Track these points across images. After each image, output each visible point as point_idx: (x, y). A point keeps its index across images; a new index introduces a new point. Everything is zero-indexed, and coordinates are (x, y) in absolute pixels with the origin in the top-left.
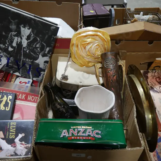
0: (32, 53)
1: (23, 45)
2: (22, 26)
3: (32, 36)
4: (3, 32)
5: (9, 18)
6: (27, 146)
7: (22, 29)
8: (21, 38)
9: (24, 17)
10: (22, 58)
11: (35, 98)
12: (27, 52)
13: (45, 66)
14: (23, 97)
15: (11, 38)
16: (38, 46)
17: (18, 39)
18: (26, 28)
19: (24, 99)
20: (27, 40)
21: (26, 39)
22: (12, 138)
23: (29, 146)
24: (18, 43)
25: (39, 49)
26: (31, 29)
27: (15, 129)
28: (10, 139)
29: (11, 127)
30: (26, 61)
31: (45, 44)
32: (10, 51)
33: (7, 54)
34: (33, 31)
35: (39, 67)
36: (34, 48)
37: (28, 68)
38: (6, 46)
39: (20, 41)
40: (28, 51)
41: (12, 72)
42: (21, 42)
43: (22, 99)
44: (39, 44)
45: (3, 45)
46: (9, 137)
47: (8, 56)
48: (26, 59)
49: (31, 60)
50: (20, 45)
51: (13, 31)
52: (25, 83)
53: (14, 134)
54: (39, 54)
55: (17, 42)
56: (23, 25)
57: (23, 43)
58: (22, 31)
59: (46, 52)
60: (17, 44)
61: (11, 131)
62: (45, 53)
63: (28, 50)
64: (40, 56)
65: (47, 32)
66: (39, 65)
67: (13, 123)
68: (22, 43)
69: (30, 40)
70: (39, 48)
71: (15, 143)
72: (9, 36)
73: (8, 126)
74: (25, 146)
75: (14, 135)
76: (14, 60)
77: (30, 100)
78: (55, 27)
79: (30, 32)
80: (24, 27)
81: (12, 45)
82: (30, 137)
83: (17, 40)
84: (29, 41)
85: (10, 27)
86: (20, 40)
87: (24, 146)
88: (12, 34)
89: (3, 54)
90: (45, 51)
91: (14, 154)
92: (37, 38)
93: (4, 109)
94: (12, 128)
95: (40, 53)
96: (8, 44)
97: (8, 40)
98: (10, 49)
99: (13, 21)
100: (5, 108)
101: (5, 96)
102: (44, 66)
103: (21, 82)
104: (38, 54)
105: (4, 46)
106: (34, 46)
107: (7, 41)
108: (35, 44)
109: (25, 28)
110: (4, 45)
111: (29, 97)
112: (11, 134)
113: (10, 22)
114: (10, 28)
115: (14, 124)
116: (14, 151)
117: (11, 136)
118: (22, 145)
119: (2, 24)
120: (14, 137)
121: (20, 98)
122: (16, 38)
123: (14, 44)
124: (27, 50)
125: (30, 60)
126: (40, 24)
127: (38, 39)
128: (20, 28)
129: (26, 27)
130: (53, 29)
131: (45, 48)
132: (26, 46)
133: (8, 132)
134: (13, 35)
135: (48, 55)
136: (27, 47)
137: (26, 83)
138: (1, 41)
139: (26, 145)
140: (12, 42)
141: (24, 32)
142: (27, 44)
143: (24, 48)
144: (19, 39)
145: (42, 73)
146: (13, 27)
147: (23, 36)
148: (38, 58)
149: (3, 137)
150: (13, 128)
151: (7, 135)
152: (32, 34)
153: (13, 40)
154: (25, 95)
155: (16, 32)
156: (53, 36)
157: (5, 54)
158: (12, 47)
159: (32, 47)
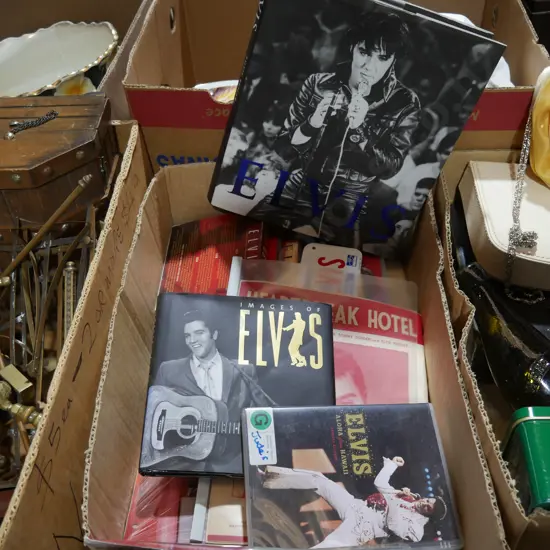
0: (377, 151)
1: (351, 120)
2: (361, 49)
3: (391, 83)
4: (283, 75)
5: (317, 17)
6: (424, 506)
7: (358, 58)
8: (349, 96)
9: (376, 11)
10: (337, 169)
11: (392, 320)
12: (359, 148)
13: (420, 197)
14: (352, 315)
15: (310, 97)
16: (406, 122)
17: (334, 98)
18: (375, 55)
19: (356, 323)
20: (370, 103)
21: (366, 98)
22: (363, 475)
23: (432, 506)
24: (334, 113)
25: (407, 136)
26: (393, 57)
27: (364, 441)
28: (357, 476)
29: (350, 431)
30: (349, 180)
31: (435, 116)
32: (296, 146)
33: (280, 159)
34: (397, 67)
35: (396, 203)
36: (392, 130)
37: (353, 209)
38: (283, 128)
39: (339, 107)
40: (363, 146)
41: (289, 223)
42: (343, 112)
43: (350, 323)
44: (411, 116)
45: (275, 124)
46: (350, 469)
47: (286, 165)
48: (352, 174)
49: (369, 176)
50: (337, 121)
51: (322, 68)
52: (339, 264)
53: (367, 457)
54: (406, 153)
55: (331, 110)
56: (362, 45)
57: (349, 114)
58: (356, 66)
59: (434, 147)
60: (328, 118)
61: (353, 446)
62: (430, 150)
63: (366, 141)
64: (409, 161)
65: (454, 65)
66: (395, 194)
67: (354, 418)
68: (346, 113)
69: (382, 102)
70: (410, 131)
71: (378, 492)
72: (304, 88)
73: (340, 429)
74: (417, 503)
75: (366, 461)
76: (306, 179)
77: (376, 327)
78: (488, 47)
79: (386, 69)
80: (367, 51)
81: (308, 123)
82: (427, 470)
83: (332, 103)
84: (376, 104)
85: (315, 53)
86: (341, 101)
87: (413, 504)
88: (314, 81)
89: (268, 158)
90: (432, 141)
91: (386, 535)
92: (409, 93)
93: (305, 363)
94: (354, 434)
95: (411, 148)
96: (293, 117)
97: (296, 105)
98: (299, 138)
99: (328, 31)
100: (308, 360)
101: (298, 315)
102: (416, 198)
103: (324, 262)
104: (401, 152)
105: (276, 129)
106: (392, 123)
107: (292, 107)
108: (397, 117)
109: (370, 55)
110: (278, 122)
111: (373, 317)
112: (355, 458)
113: (316, 36)
114: (311, 56)
115: (359, 420)
116: (382, 525)
117: (357, 465)
118: (405, 500)
119: (286, 45)
120: (369, 471)
121: (340, 322)
122: (328, 95)
123: (317, 120)
124: (361, 141)
125: (364, 178)
126: (431, 38)
127: (414, 95)
128: (350, 56)
129: (375, 49)
130: (479, 54)
131: (434, 129)
132: (361, 126)
133: (343, 451)
134: (319, 85)
135: (438, 155)
136: (365, 130)
137: (342, 262)
138: (270, 110)
139: (417, 499)
140: (311, 111)
141: (363, 71)
142: (367, 116)
143: (353, 132)
144: (340, 98)
145: (399, 227)
146: (325, 52)
147: (357, 88)
148: (399, 168)
149: (332, 470)
150: (358, 437)
151: (344, 462)
152: (393, 76)
153: (316, 103)
154: (357, 309)
155: (331, 72)
156: (474, 82)
157: (274, 156)
158: (307, 130)
159: (383, 126)
